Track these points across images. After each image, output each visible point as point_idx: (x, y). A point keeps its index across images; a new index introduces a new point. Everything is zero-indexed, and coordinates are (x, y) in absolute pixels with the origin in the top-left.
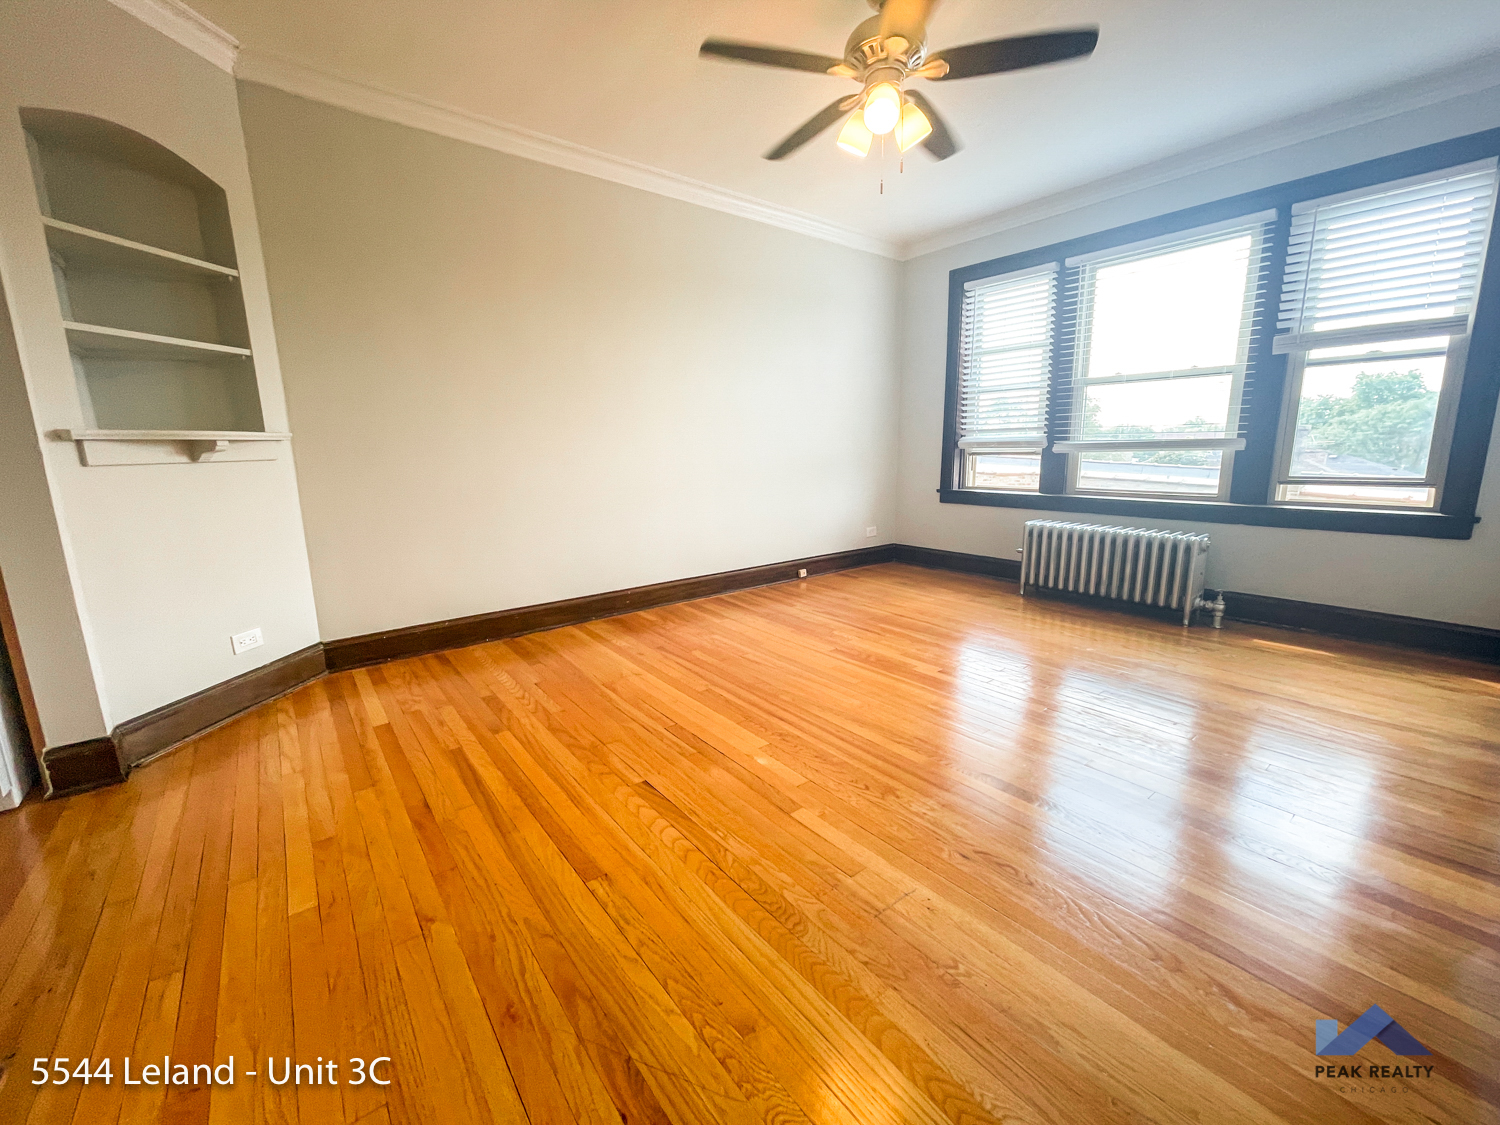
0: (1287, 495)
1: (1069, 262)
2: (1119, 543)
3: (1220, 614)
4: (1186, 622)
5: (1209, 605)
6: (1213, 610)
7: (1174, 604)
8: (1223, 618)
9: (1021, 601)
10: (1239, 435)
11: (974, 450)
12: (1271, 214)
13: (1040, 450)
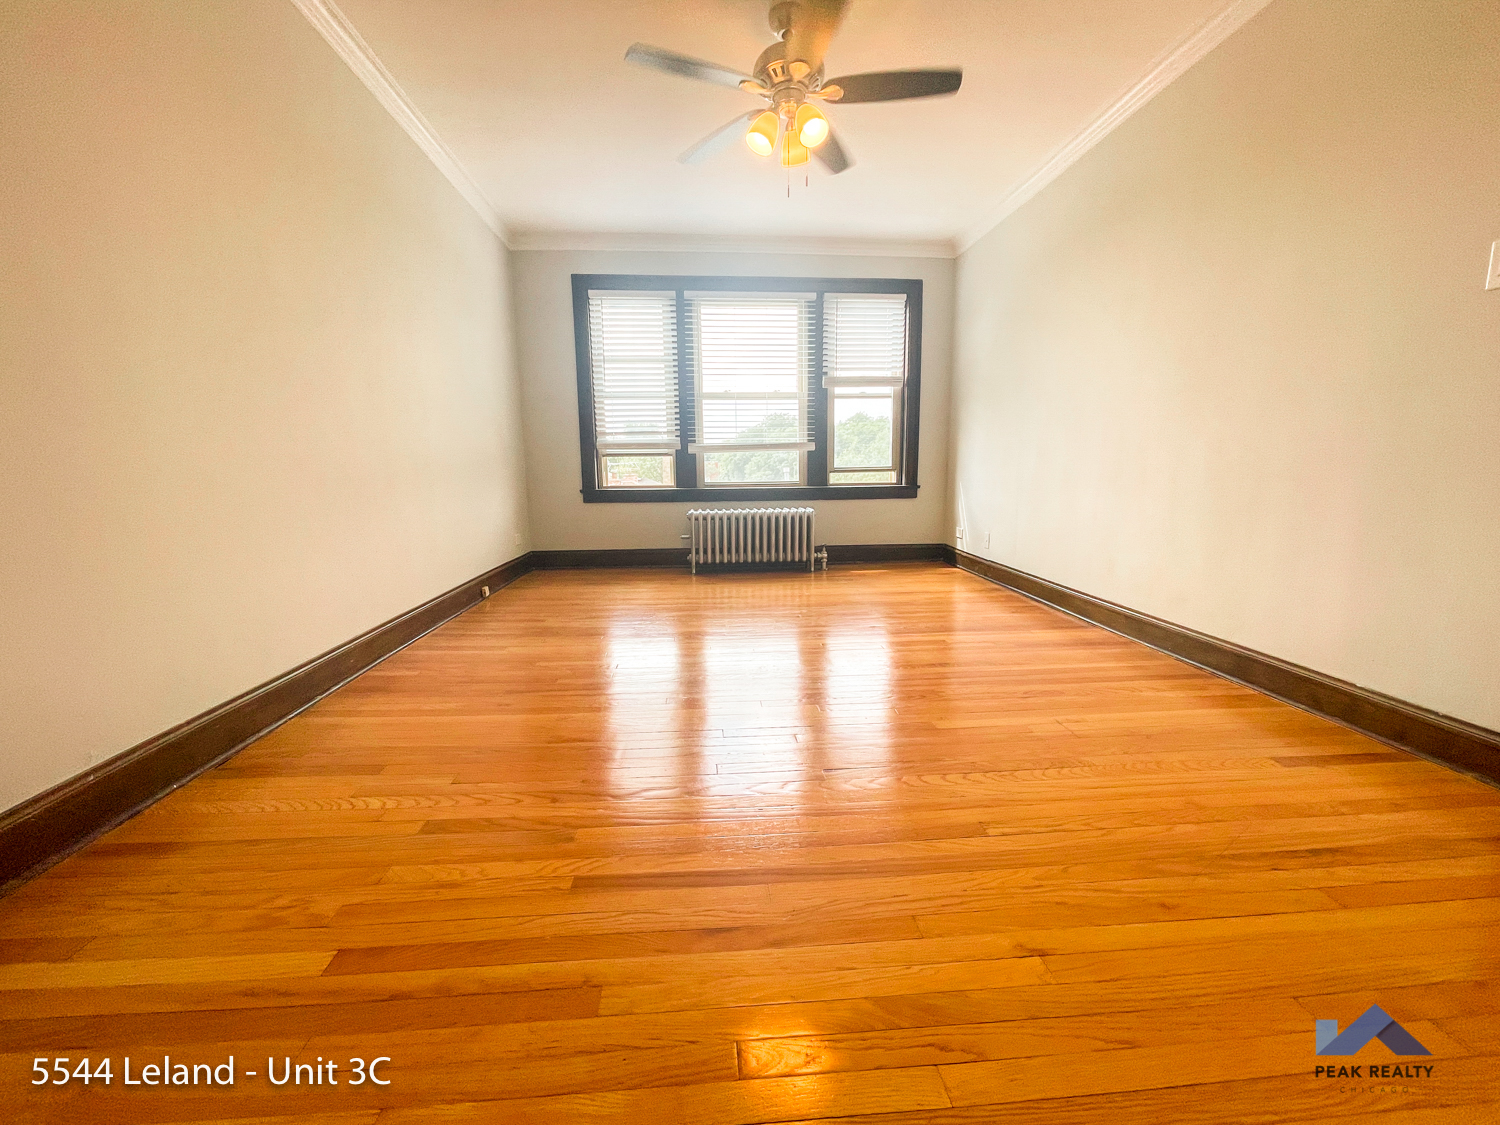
0: (835, 479)
1: (687, 294)
2: (765, 519)
3: (825, 560)
4: (813, 569)
5: (820, 555)
6: (822, 558)
7: (805, 559)
8: (827, 564)
9: (694, 578)
10: (809, 441)
11: (609, 451)
12: (813, 296)
13: (673, 451)
